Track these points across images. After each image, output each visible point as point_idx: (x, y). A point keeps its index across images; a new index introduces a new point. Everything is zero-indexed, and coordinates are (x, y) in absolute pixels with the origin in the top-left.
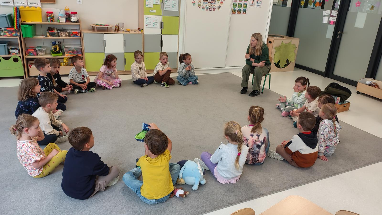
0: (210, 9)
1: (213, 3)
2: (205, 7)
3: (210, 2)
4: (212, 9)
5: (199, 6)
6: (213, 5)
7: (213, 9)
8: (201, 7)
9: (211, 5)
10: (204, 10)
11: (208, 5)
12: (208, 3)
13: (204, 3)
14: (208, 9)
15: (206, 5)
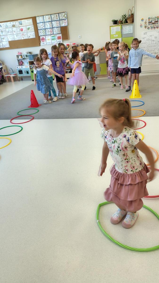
0: (154, 28)
1: (156, 23)
2: (150, 27)
3: (154, 22)
4: (155, 28)
5: (145, 27)
6: (156, 25)
7: (157, 27)
8: (147, 28)
9: (155, 25)
10: (149, 29)
11: (152, 25)
12: (152, 24)
13: (149, 24)
14: (152, 28)
15: (150, 25)
